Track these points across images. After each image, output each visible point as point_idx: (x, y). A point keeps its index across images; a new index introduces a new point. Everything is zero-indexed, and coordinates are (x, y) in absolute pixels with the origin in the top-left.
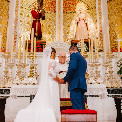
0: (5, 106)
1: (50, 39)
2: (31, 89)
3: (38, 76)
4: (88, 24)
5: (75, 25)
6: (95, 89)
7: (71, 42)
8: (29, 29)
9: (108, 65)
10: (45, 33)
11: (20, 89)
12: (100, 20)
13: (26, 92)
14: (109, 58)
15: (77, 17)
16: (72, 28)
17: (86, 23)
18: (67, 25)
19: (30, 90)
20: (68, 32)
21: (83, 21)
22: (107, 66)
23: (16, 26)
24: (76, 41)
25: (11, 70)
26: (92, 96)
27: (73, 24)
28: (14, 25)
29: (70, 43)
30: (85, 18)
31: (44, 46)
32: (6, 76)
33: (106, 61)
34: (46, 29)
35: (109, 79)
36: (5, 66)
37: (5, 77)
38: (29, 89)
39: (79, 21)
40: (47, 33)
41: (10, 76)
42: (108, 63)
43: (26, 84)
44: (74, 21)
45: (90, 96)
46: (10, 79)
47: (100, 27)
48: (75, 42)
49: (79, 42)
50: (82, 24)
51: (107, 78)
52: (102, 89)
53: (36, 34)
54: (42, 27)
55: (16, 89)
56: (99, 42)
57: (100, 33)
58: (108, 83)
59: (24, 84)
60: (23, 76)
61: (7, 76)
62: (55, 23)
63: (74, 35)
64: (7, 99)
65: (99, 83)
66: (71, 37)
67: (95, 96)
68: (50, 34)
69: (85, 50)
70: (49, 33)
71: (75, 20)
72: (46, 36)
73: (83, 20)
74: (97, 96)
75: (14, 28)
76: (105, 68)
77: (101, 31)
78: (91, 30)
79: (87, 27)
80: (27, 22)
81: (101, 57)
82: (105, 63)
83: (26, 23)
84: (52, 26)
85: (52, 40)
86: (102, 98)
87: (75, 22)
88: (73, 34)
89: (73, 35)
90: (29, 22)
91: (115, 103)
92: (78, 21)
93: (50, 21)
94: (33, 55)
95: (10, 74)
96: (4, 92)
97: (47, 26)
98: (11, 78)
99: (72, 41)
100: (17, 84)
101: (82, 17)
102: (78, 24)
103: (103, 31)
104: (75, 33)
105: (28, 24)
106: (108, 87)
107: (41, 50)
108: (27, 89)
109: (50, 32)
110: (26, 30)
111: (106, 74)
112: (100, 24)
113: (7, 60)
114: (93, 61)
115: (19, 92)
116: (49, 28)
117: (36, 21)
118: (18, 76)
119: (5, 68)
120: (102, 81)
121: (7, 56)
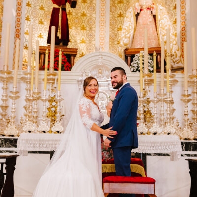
0: (15, 169)
1: (85, 39)
2: (53, 141)
3: (63, 115)
4: (158, 17)
5: (133, 19)
6: (161, 143)
7: (125, 53)
8: (43, 21)
9: (190, 99)
10: (74, 27)
11: (35, 141)
12: (183, 7)
13: (45, 146)
14: (193, 86)
15: (137, 4)
16: (127, 25)
17: (154, 16)
18: (119, 13)
19: (50, 143)
20: (119, 27)
21: (149, 12)
22: (189, 102)
23: (19, 15)
24: (133, 50)
25: (15, 104)
26: (159, 154)
27: (130, 16)
28: (15, 14)
29: (123, 54)
30: (153, 6)
31: (72, 57)
32: (4, 113)
33: (186, 92)
34: (76, 21)
35: (191, 124)
36: (3, 96)
37: (3, 115)
38: (49, 141)
39: (141, 10)
40: (79, 28)
41: (13, 115)
42: (190, 95)
43: (44, 132)
44: (130, 10)
45: (155, 154)
46: (13, 120)
47: (182, 21)
48: (131, 52)
49: (139, 52)
50: (146, 17)
51: (186, 123)
52: (173, 144)
53: (59, 35)
54: (68, 16)
55: (27, 141)
56: (177, 52)
57: (182, 32)
58: (188, 132)
59: (40, 132)
60: (35, 115)
61: (5, 115)
62: (94, 9)
63: (131, 38)
64: (17, 157)
65: (169, 134)
66: (125, 42)
67: (164, 155)
68: (85, 31)
69: (150, 68)
70: (83, 28)
71: (134, 10)
72: (76, 35)
73: (149, 9)
74: (168, 155)
75: (15, 19)
76: (184, 103)
77: (184, 29)
78: (164, 29)
79: (156, 24)
80: (41, 6)
81: (179, 83)
82: (184, 95)
83: (38, 8)
84: (88, 15)
85: (87, 42)
86: (172, 159)
87: (132, 13)
88: (128, 36)
89: (129, 38)
90: (44, 7)
91: (190, 168)
92: (139, 12)
93: (86, 4)
94: (53, 77)
95: (12, 112)
96: (3, 143)
97: (79, 14)
98: (14, 118)
99: (126, 49)
100: (29, 132)
101: (146, 3)
102: (139, 17)
103: (187, 28)
104: (132, 35)
105: (41, 11)
106: (189, 139)
107: (68, 66)
108: (45, 141)
109: (83, 25)
110: (37, 22)
111: (185, 115)
112: (183, 14)
113: (7, 84)
114: (162, 91)
115: (32, 146)
116: (82, 17)
117: (59, 9)
118: (30, 119)
119: (2, 99)
120: (173, 130)
121: (7, 78)
